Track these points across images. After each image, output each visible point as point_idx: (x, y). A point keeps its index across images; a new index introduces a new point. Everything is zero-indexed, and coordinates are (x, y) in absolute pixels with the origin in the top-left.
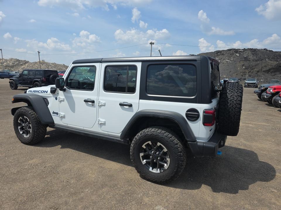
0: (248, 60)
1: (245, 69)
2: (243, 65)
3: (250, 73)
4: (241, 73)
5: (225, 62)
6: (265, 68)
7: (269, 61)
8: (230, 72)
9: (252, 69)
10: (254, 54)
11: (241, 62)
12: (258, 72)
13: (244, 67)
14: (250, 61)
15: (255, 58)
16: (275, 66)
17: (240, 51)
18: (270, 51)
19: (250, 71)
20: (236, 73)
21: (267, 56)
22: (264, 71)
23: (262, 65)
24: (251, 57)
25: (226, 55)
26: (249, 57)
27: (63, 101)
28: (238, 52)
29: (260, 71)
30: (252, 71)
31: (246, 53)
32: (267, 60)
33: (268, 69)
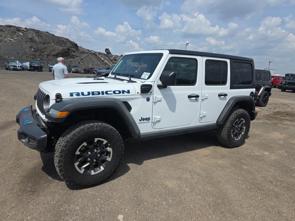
0: (35, 42)
1: (35, 51)
2: (31, 47)
3: (40, 56)
4: (31, 55)
5: (8, 41)
6: (53, 52)
7: (55, 46)
8: (18, 53)
9: (42, 52)
10: (38, 36)
11: (27, 43)
12: (48, 55)
13: (32, 49)
14: (37, 43)
15: (41, 40)
16: (61, 51)
17: (22, 30)
18: (52, 35)
19: (40, 54)
20: (25, 56)
21: (52, 40)
22: (53, 55)
23: (49, 48)
24: (36, 38)
25: (7, 32)
26: (34, 39)
27: (160, 101)
28: (20, 31)
29: (50, 55)
30: (42, 55)
31: (30, 33)
32: (53, 44)
33: (56, 53)
